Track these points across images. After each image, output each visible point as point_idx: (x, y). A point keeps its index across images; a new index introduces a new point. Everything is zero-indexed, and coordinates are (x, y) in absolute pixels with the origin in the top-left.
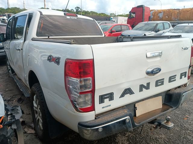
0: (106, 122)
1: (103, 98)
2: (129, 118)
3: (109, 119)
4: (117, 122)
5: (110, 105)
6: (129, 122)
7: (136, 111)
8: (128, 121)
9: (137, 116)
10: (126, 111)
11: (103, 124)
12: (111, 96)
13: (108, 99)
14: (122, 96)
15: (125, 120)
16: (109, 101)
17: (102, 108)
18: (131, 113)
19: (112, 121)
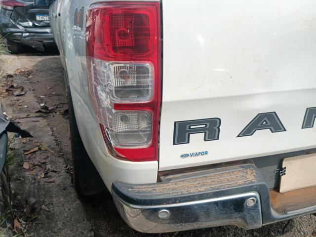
0: (184, 197)
1: (187, 129)
2: (255, 197)
3: (194, 191)
4: (216, 203)
5: (206, 153)
6: (256, 206)
7: (283, 178)
8: (250, 203)
9: (281, 190)
10: (251, 176)
11: (175, 200)
12: (211, 129)
13: (204, 133)
14: (248, 131)
15: (243, 200)
16: (205, 140)
17: (182, 156)
18: (263, 185)
19: (201, 197)
